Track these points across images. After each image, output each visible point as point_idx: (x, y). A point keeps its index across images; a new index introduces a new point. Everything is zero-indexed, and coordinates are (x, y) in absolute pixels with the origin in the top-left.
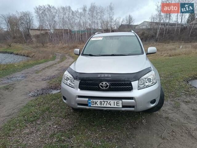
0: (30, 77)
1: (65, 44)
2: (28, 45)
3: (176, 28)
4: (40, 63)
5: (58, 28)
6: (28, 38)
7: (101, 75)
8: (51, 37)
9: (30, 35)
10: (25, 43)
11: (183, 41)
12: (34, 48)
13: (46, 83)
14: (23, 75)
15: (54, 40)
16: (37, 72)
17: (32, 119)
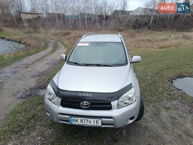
0: (19, 72)
1: (58, 30)
2: (21, 29)
3: (169, 16)
4: (30, 55)
5: (51, 12)
6: (20, 22)
7: (82, 95)
8: (44, 22)
9: (22, 19)
10: (17, 27)
11: (175, 30)
12: (26, 33)
13: (35, 82)
14: (13, 70)
15: (47, 25)
16: (27, 66)
17: (16, 130)
